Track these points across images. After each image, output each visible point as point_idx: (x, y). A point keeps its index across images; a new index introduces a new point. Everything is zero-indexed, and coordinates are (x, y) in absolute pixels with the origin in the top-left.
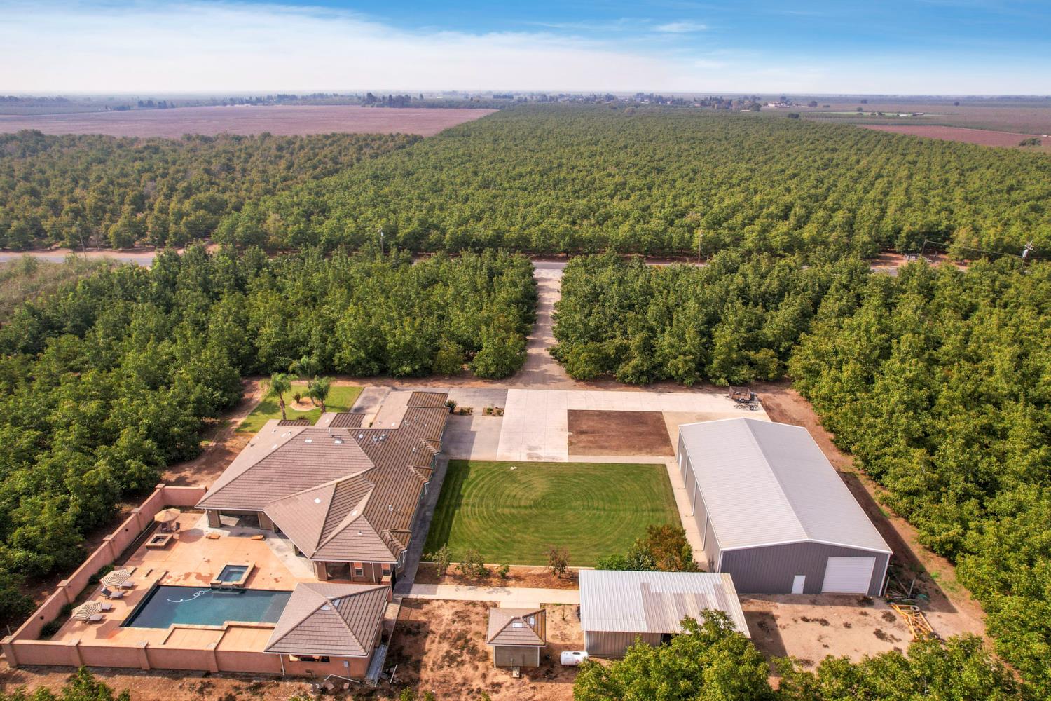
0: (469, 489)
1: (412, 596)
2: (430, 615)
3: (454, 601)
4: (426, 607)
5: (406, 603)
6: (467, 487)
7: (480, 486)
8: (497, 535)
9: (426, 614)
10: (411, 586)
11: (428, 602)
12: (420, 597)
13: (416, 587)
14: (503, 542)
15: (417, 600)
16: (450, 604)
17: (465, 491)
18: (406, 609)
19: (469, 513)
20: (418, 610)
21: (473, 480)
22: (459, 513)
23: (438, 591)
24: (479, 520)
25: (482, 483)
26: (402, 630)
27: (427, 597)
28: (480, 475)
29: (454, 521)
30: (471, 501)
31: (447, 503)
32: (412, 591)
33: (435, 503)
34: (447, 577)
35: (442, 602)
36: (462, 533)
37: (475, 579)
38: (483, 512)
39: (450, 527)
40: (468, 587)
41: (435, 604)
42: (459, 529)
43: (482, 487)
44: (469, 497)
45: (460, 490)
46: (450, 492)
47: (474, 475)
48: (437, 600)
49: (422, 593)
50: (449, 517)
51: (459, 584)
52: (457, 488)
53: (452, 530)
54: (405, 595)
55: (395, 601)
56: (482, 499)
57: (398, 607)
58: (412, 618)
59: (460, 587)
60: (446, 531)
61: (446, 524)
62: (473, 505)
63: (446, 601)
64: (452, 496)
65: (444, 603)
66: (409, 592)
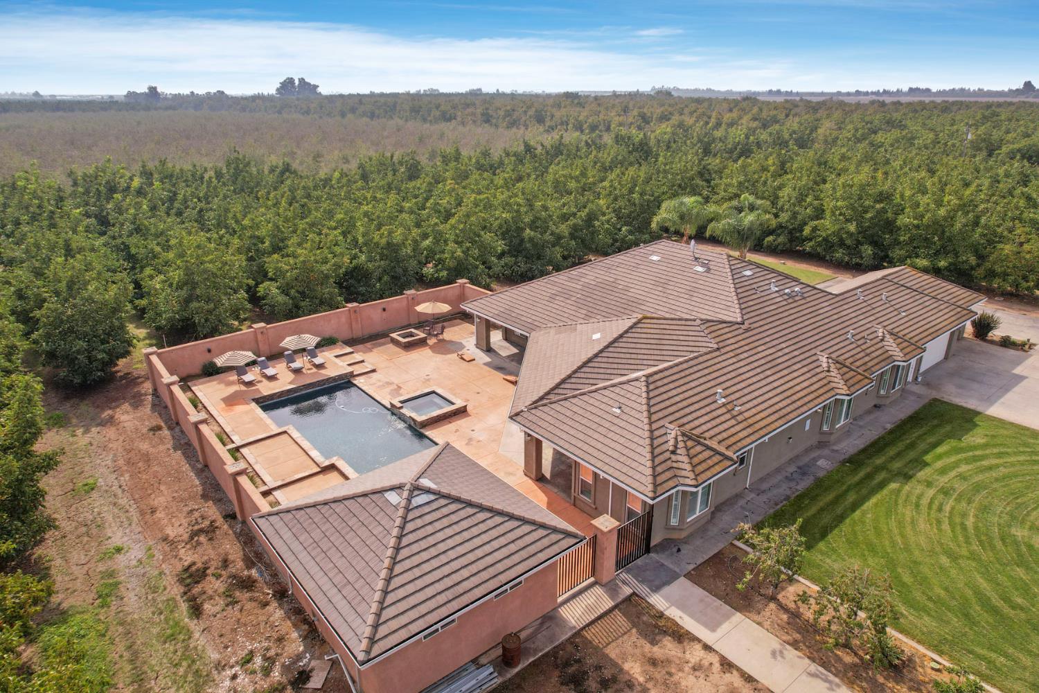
0: (953, 459)
1: (658, 601)
2: (659, 674)
3: (749, 679)
4: (667, 647)
5: (632, 607)
6: (947, 454)
7: (985, 463)
8: (984, 584)
9: (653, 662)
10: (673, 577)
11: (681, 636)
12: (674, 613)
13: (682, 586)
14: (995, 611)
15: (661, 615)
16: (734, 679)
17: (940, 457)
18: (620, 619)
19: (925, 502)
20: (642, 642)
21: (975, 448)
22: (899, 491)
23: (725, 627)
24: (946, 526)
25: (994, 461)
26: (567, 664)
27: (689, 623)
28: (995, 446)
29: (873, 500)
30: (943, 480)
31: (879, 461)
32: (667, 590)
33: (852, 451)
34: (772, 605)
35: (715, 660)
36: (878, 532)
37: (849, 659)
38: (964, 515)
39: (855, 506)
40: (814, 667)
41: (695, 654)
42: (876, 520)
43: (990, 468)
44: (943, 471)
45: (926, 452)
46: (900, 446)
47: (981, 441)
48: (707, 648)
49: (682, 607)
50: (868, 488)
51: (795, 644)
52: (922, 446)
53: (858, 513)
54: (643, 590)
55: (611, 588)
56: (977, 488)
57: (608, 603)
58: (612, 652)
59: (791, 653)
60: (839, 510)
61: (852, 497)
62: (945, 492)
63: (727, 665)
64: (899, 455)
65: (717, 666)
66: (656, 589)
